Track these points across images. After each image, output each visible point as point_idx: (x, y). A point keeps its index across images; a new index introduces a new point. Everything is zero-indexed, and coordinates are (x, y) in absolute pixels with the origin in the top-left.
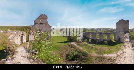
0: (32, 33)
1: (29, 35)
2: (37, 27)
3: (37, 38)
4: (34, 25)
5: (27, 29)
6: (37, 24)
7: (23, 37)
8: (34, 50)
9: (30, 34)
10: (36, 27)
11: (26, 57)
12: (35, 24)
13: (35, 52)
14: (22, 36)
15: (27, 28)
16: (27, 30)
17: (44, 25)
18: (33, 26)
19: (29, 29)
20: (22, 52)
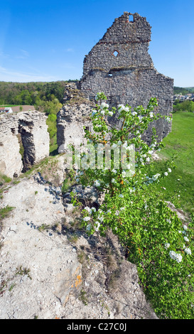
0: (78, 115)
1: (64, 123)
2: (98, 85)
3: (101, 130)
4: (84, 79)
5: (49, 99)
6: (98, 75)
7: (30, 134)
8: (87, 190)
9: (69, 120)
10: (95, 87)
11: (59, 228)
12: (89, 73)
13: (94, 199)
14: (27, 129)
15: (52, 92)
16: (51, 103)
17: (133, 74)
18: (79, 84)
19: (59, 97)
20: (29, 206)
